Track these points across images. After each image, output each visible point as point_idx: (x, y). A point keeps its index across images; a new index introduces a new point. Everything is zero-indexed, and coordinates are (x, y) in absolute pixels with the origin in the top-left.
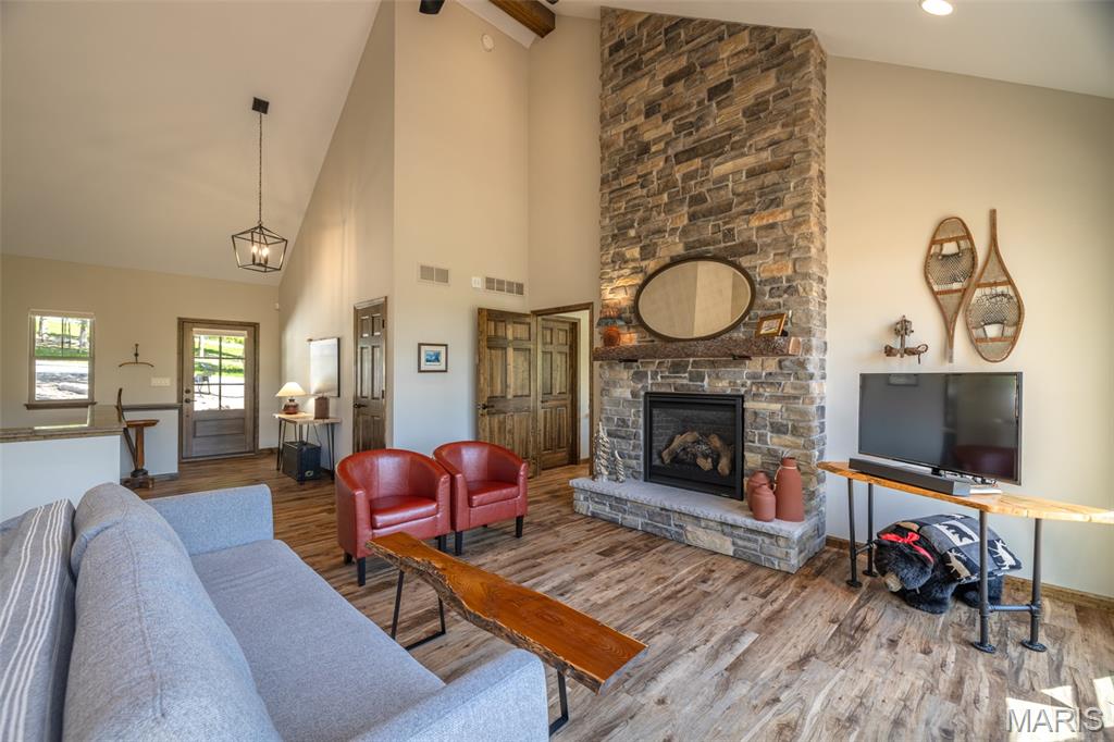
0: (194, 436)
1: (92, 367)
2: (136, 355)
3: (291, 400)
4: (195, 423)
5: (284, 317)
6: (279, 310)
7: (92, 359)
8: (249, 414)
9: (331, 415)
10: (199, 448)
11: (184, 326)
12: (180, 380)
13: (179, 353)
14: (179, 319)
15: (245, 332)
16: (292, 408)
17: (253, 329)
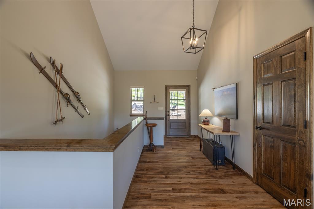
0: (170, 128)
1: (144, 103)
2: (154, 99)
3: (206, 118)
4: (170, 123)
5: (199, 82)
6: (197, 79)
7: (144, 101)
8: (187, 121)
9: (231, 129)
10: (172, 133)
11: (167, 88)
12: (166, 108)
13: (166, 98)
14: (166, 86)
15: (186, 89)
16: (206, 122)
17: (188, 88)
